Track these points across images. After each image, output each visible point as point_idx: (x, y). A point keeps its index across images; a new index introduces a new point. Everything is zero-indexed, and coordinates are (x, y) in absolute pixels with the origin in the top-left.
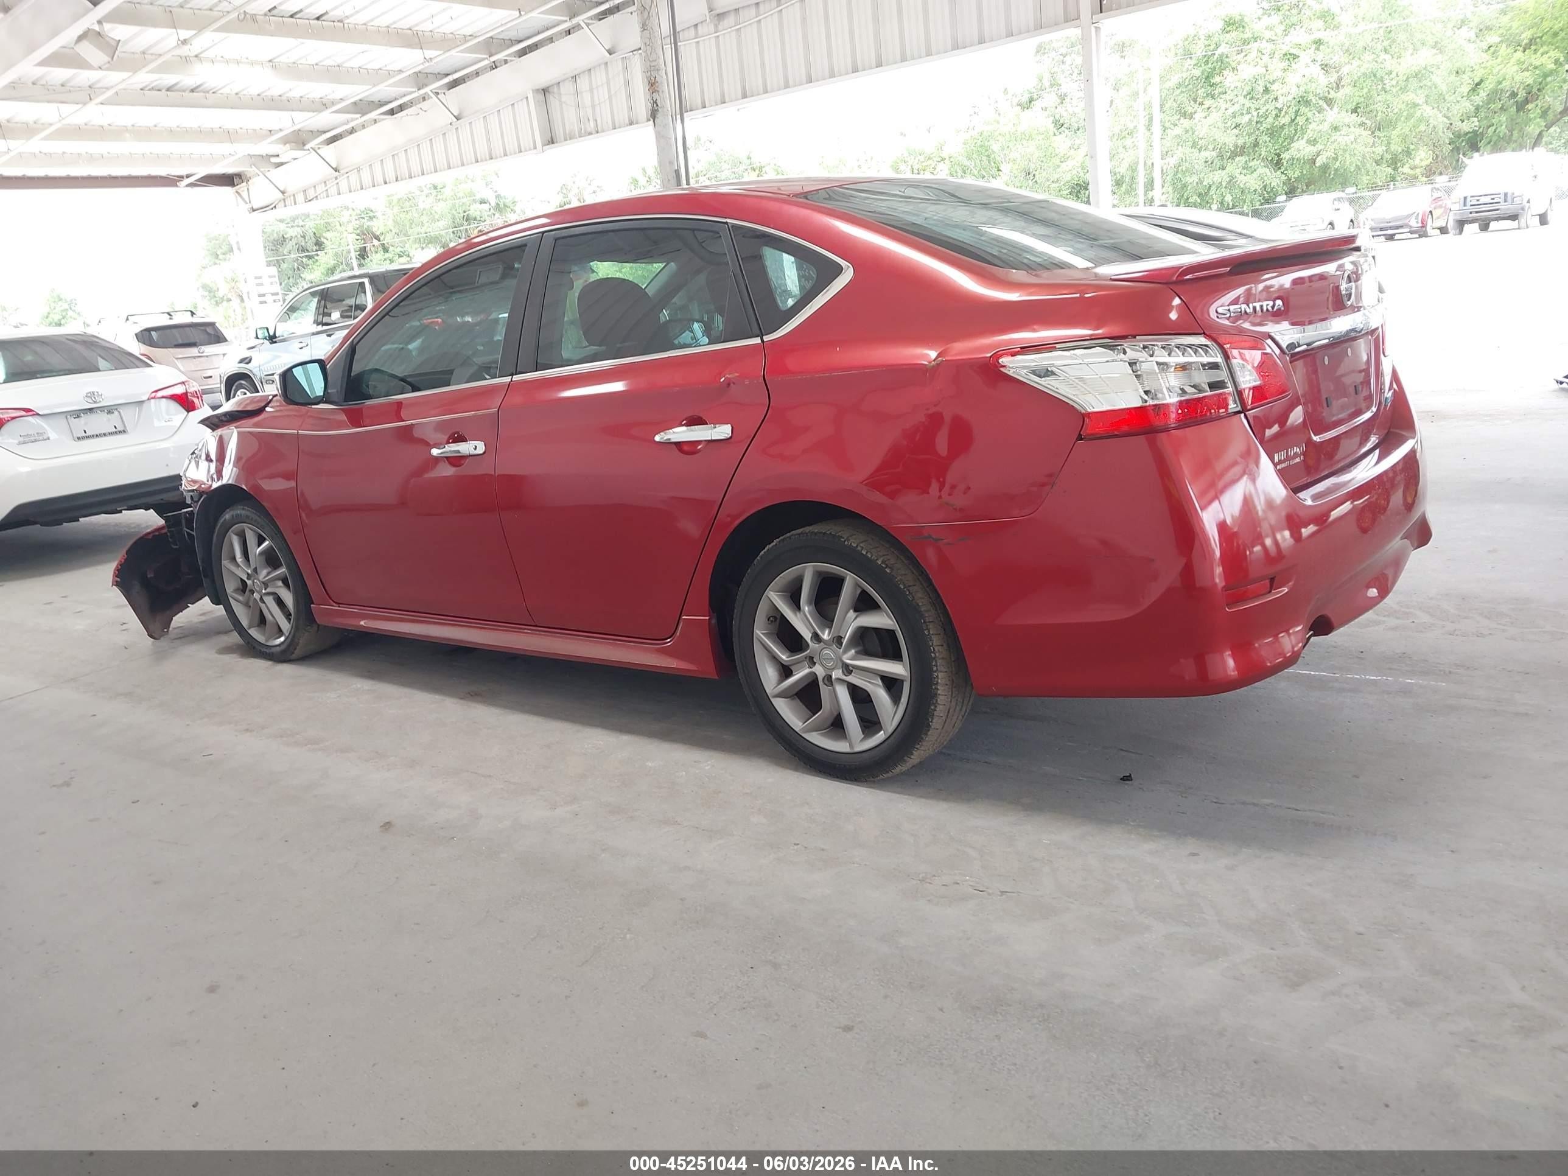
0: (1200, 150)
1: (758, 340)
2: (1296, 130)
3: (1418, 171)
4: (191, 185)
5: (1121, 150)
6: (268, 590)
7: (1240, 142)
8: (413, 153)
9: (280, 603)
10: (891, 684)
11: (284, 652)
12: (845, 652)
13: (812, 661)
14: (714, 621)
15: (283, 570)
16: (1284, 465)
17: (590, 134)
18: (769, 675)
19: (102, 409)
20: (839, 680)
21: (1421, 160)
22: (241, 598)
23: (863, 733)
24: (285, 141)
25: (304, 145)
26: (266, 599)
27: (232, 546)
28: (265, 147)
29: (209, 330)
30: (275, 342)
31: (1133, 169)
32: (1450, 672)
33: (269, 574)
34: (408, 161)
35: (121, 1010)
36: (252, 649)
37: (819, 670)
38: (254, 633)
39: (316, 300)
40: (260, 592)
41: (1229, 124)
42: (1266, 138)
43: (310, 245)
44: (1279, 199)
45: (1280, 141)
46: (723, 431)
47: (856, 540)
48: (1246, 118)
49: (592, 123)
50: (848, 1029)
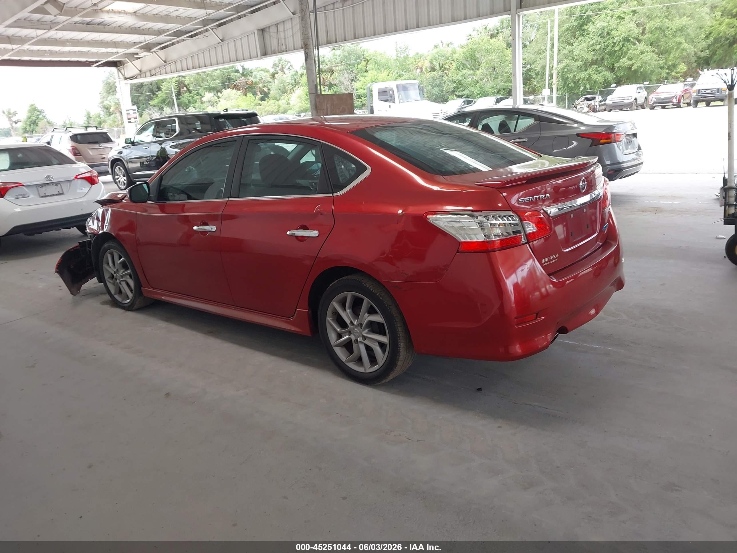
0: (575, 61)
1: (331, 195)
2: (622, 53)
3: (679, 75)
4: (98, 66)
5: (538, 59)
6: (123, 279)
7: (595, 58)
8: (201, 56)
9: (128, 284)
10: (382, 345)
11: (129, 306)
12: (364, 330)
13: (350, 333)
14: (310, 312)
15: (129, 271)
16: (547, 264)
17: (283, 51)
18: (332, 337)
19: (53, 183)
20: (361, 342)
21: (681, 69)
22: (111, 281)
23: (370, 364)
24: (141, 48)
25: (150, 50)
26: (122, 283)
27: (107, 258)
28: (132, 50)
29: (104, 136)
30: (134, 145)
31: (544, 68)
32: (628, 345)
33: (123, 272)
34: (198, 59)
35: (52, 474)
36: (115, 304)
37: (353, 337)
38: (117, 297)
39: (153, 126)
40: (119, 279)
41: (590, 49)
42: (607, 56)
43: (155, 89)
44: (612, 86)
45: (614, 58)
46: (315, 233)
47: (368, 285)
48: (598, 47)
49: (284, 47)
50: (344, 498)
